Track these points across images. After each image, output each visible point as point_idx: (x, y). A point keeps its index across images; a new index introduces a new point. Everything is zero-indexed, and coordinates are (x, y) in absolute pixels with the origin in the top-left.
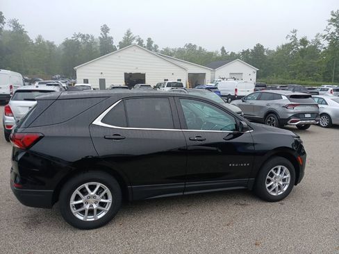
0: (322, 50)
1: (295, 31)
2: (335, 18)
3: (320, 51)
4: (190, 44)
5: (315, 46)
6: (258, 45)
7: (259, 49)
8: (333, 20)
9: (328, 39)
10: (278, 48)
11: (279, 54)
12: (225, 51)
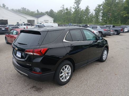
0: (72, 13)
1: (63, 5)
2: (76, 2)
3: (71, 13)
4: (23, 8)
5: (70, 11)
6: (51, 10)
7: (52, 11)
8: (75, 2)
9: (74, 9)
10: (58, 11)
11: (59, 13)
12: (38, 11)
